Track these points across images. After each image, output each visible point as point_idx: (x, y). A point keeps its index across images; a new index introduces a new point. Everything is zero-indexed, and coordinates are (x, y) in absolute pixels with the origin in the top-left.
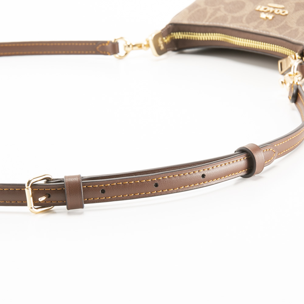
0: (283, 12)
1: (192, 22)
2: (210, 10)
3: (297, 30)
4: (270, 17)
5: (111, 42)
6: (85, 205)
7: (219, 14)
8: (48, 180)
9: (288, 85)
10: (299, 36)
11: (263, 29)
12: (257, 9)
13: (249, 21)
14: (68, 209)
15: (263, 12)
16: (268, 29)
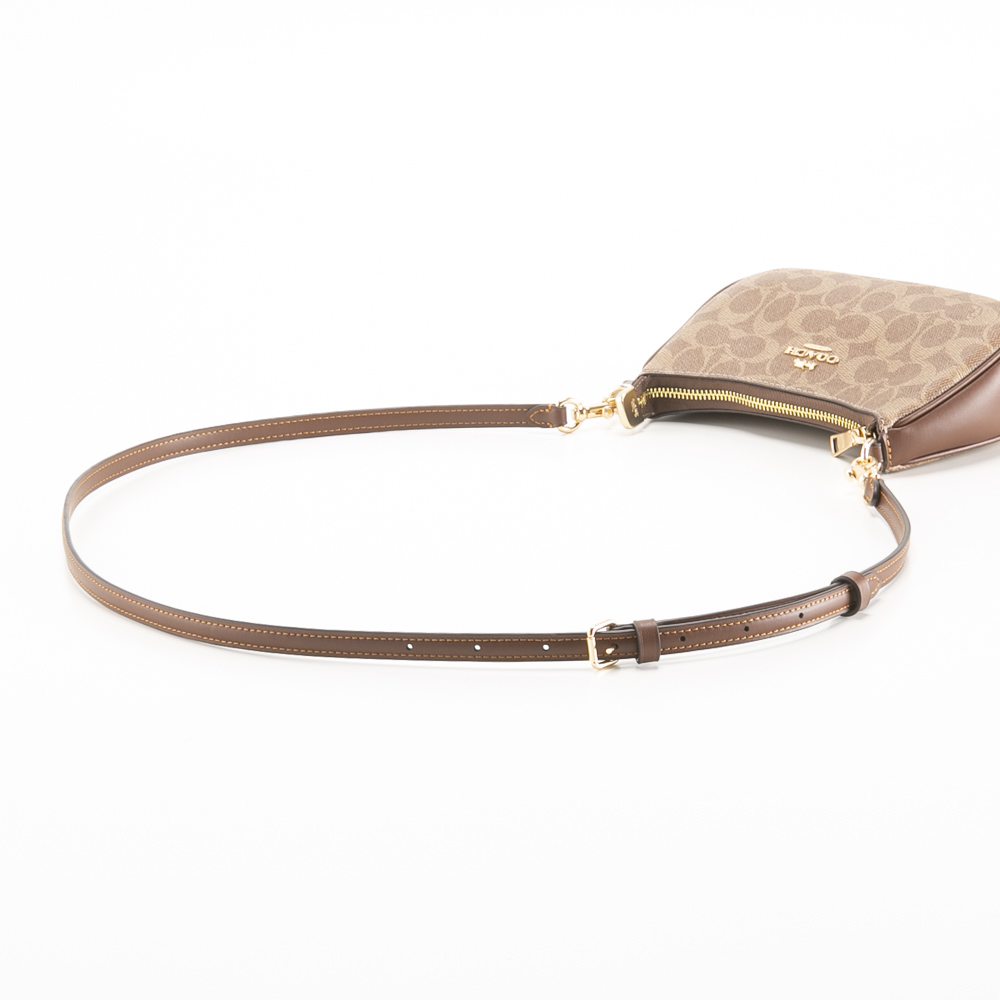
0: (832, 359)
1: (681, 372)
2: (708, 353)
3: (857, 389)
4: (811, 366)
5: (553, 406)
6: (662, 657)
7: (725, 358)
8: (612, 627)
9: (861, 479)
10: (862, 399)
11: (801, 386)
12: (787, 352)
13: (776, 371)
14: (639, 662)
15: (797, 356)
16: (809, 386)
